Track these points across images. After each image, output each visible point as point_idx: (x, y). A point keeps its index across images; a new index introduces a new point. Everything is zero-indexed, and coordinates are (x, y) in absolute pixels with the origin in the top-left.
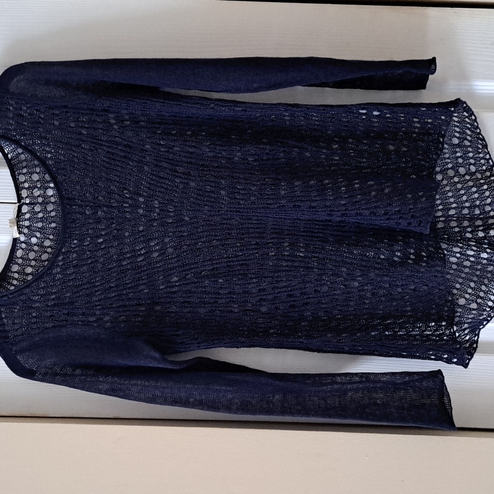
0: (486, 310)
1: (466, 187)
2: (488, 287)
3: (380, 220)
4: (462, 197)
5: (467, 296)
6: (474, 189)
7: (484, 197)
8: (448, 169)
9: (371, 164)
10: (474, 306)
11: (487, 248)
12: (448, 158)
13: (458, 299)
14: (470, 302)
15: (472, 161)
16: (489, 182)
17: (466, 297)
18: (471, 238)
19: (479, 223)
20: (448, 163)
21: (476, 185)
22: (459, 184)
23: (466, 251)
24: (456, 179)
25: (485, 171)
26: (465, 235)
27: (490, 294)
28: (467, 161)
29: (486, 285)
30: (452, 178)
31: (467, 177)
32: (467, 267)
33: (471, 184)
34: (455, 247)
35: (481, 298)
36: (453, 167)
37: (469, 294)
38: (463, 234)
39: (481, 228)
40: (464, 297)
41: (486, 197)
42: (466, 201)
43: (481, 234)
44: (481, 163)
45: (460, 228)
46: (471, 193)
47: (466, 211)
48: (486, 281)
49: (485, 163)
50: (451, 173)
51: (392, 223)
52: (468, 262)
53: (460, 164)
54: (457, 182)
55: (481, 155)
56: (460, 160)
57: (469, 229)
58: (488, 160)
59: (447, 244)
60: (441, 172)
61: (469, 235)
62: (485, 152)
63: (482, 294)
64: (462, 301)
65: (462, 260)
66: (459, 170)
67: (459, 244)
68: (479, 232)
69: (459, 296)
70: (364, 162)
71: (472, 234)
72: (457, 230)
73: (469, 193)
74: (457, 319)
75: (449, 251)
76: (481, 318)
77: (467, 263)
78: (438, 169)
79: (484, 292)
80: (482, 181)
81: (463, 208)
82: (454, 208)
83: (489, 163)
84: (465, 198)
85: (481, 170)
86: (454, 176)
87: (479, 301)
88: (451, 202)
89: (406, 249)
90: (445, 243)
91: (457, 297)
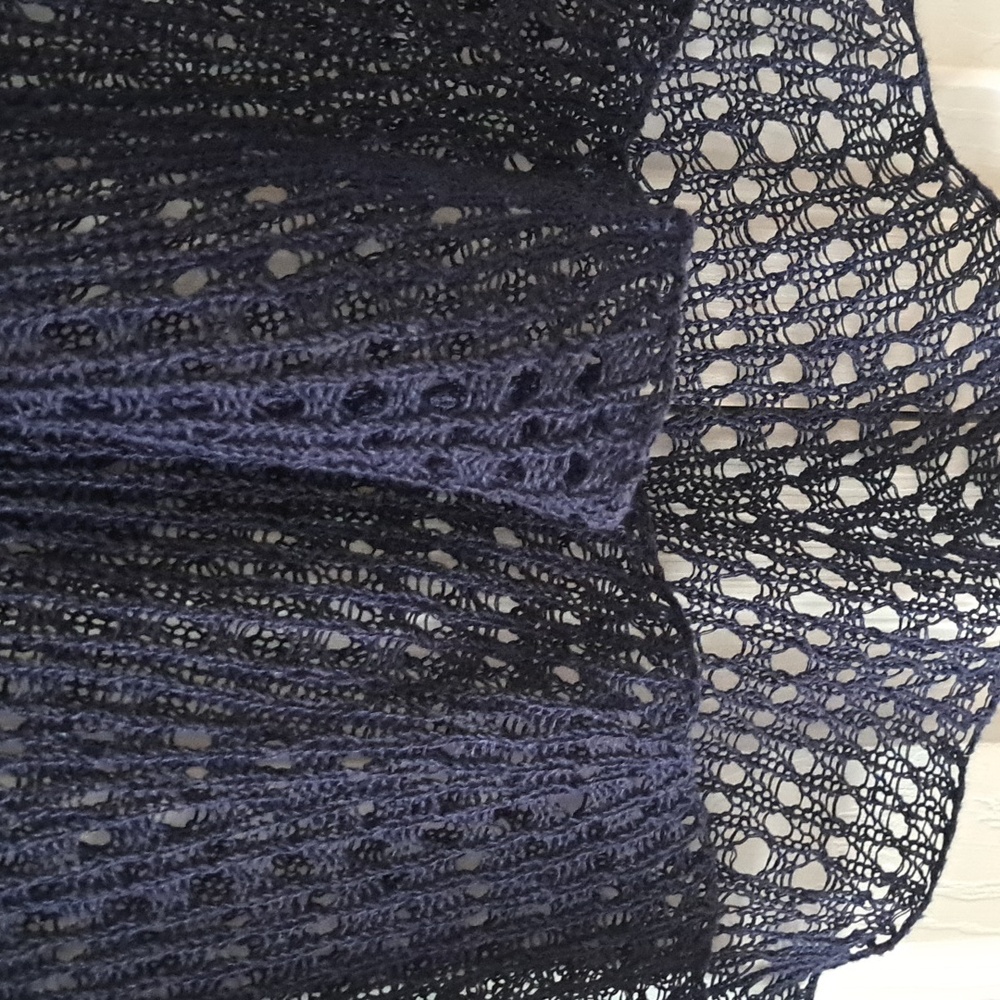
0: (868, 895)
1: (799, 237)
2: (878, 766)
3: (330, 445)
4: (774, 290)
5: (777, 825)
6: (839, 250)
7: (890, 295)
8: (703, 126)
9: (270, 73)
10: (810, 877)
11: (895, 577)
12: (709, 64)
13: (731, 845)
14: (791, 857)
15: (829, 88)
16: (913, 208)
17: (774, 832)
18: (807, 516)
19: (846, 431)
20: (707, 91)
21: (851, 223)
22: (761, 217)
23: (787, 597)
24: (747, 191)
25: (889, 148)
26: (774, 499)
27: (885, 806)
28: (805, 89)
29: (865, 758)
30: (725, 179)
31: (805, 180)
32: (788, 678)
33: (821, 216)
34: (732, 573)
35: (845, 830)
36: (728, 115)
37: (788, 812)
38: (766, 494)
39: (849, 460)
40: (764, 834)
41: (900, 293)
42: (795, 315)
43: (852, 492)
44: (871, 103)
45: (747, 460)
46: (823, 269)
47: (786, 371)
48: (868, 739)
49: (889, 105)
50: (720, 149)
51: (404, 465)
52: (793, 651)
53: (769, 100)
54: (753, 206)
55: (877, 58)
56: (769, 81)
57: (795, 467)
58: (907, 85)
59: (688, 555)
60: (666, 143)
61: (793, 499)
62: (901, 40)
63: (848, 809)
64: (752, 858)
65: (767, 644)
66: (762, 138)
67: (749, 555)
68: (844, 480)
69: (739, 826)
70: (228, 58)
71: (810, 494)
72: (734, 468)
73: (812, 269)
74: (720, 942)
75: (701, 596)
76: (844, 933)
77: (792, 661)
78: (653, 127)
79: (859, 799)
80: (879, 206)
81: (778, 352)
82: (731, 353)
83: (910, 106)
84: (786, 296)
85: (871, 141)
86: (735, 173)
87: (837, 847)
88: (711, 321)
89: (471, 594)
90: (677, 550)
91: (728, 834)
